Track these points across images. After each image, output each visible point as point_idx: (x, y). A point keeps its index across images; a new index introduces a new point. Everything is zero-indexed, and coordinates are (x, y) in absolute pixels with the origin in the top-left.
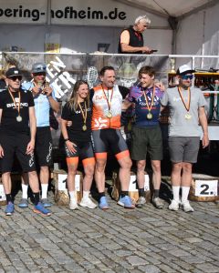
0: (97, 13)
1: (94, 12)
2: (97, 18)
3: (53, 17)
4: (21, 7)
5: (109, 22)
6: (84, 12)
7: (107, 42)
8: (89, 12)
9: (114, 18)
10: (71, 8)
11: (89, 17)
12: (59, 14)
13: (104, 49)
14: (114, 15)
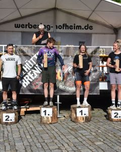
0: (79, 27)
1: (77, 26)
2: (79, 29)
5: (84, 31)
6: (72, 26)
9: (87, 29)
10: (66, 24)
12: (60, 27)
14: (87, 27)
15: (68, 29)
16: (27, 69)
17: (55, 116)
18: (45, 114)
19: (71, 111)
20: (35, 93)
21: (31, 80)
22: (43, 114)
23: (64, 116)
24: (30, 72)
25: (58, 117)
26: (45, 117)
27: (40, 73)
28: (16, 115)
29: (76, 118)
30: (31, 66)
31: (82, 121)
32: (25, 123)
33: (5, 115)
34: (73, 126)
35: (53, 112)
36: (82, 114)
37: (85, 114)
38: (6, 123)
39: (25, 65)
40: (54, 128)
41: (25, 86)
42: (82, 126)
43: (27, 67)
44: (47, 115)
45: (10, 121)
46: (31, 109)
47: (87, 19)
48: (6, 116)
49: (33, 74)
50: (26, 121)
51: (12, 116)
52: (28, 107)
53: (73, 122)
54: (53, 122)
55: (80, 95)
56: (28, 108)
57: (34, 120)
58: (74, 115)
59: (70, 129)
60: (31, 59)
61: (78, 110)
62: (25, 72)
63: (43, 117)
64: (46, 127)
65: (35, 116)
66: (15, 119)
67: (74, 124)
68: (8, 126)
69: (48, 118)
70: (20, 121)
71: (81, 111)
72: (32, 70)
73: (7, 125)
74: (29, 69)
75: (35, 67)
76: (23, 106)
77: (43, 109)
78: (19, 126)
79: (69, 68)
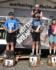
0: (50, 7)
1: (49, 7)
2: (50, 8)
4: (27, 4)
6: (46, 7)
8: (47, 7)
10: (42, 5)
11: (47, 8)
14: (55, 8)
15: (43, 8)
17: (38, 62)
19: (48, 59)
20: (26, 47)
21: (24, 39)
22: (31, 61)
23: (43, 62)
24: (23, 34)
25: (40, 62)
26: (32, 63)
27: (29, 35)
28: (14, 61)
29: (51, 63)
30: (24, 30)
31: (55, 65)
32: (20, 66)
34: (50, 68)
35: (37, 59)
38: (7, 66)
39: (20, 30)
41: (20, 43)
42: (55, 68)
43: (21, 31)
44: (34, 61)
45: (10, 65)
47: (55, 3)
48: (8, 62)
49: (25, 36)
50: (20, 65)
51: (11, 62)
52: (20, 56)
53: (49, 65)
55: (52, 49)
56: (21, 57)
57: (25, 64)
58: (50, 62)
60: (24, 26)
61: (53, 58)
62: (20, 34)
63: (31, 63)
64: (33, 69)
65: (25, 62)
66: (13, 63)
67: (50, 67)
69: (34, 63)
70: (16, 65)
71: (55, 59)
72: (25, 33)
73: (8, 67)
74: (23, 32)
75: (26, 31)
76: (17, 55)
78: (16, 68)
79: (47, 33)
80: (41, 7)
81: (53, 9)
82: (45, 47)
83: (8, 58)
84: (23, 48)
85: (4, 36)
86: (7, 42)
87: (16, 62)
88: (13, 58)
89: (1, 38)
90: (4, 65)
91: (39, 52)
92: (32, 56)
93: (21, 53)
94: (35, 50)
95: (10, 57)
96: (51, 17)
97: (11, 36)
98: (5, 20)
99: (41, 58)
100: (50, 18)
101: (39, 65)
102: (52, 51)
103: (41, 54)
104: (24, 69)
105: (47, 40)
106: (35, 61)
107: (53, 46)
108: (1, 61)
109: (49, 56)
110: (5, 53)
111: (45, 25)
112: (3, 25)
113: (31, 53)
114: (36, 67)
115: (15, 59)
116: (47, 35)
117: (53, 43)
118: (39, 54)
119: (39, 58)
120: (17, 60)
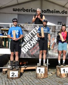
0: (58, 11)
1: (57, 11)
2: (58, 13)
3: (43, 12)
4: (32, 9)
5: (62, 15)
6: (53, 11)
7: (61, 21)
8: (55, 11)
9: (64, 13)
10: (49, 10)
11: (55, 13)
12: (45, 12)
13: (60, 24)
14: (63, 12)
15: (50, 13)
16: (27, 40)
17: (46, 73)
18: (40, 72)
19: (57, 70)
20: (32, 57)
21: (29, 48)
22: (38, 72)
23: (52, 73)
24: (29, 42)
25: (48, 73)
26: (39, 74)
27: (35, 43)
28: (19, 72)
29: (61, 74)
31: (65, 77)
32: (25, 78)
33: (11, 72)
34: (59, 80)
35: (45, 70)
36: (64, 72)
37: (66, 72)
39: (25, 38)
40: (47, 82)
41: (25, 52)
42: (65, 80)
43: (26, 39)
45: (15, 77)
46: (28, 68)
47: (64, 7)
49: (30, 44)
50: (26, 76)
51: (16, 73)
52: (26, 66)
54: (45, 77)
56: (27, 68)
57: (31, 76)
58: (59, 73)
59: (58, 82)
60: (30, 34)
61: (62, 69)
62: (25, 42)
64: (41, 81)
65: (31, 73)
66: (19, 75)
68: (14, 80)
69: (41, 74)
70: (21, 77)
71: (64, 70)
73: (12, 79)
74: (28, 40)
75: (32, 39)
76: (23, 66)
77: (38, 68)
78: (22, 80)
79: (56, 41)
80: (48, 12)
81: (61, 13)
82: (53, 56)
83: (12, 69)
84: (29, 57)
85: (7, 45)
86: (11, 52)
87: (21, 73)
88: (18, 69)
89: (4, 47)
90: (8, 77)
91: (46, 62)
92: (39, 66)
93: (26, 64)
94: (42, 59)
95: (15, 68)
96: (59, 22)
97: (15, 45)
98: (9, 27)
99: (49, 69)
100: (58, 24)
101: (46, 77)
102: (62, 60)
103: (48, 65)
104: (30, 81)
105: (56, 48)
106: (42, 72)
107: (62, 55)
108: (5, 72)
109: (57, 66)
110: (9, 64)
111: (52, 32)
112: (6, 33)
113: (38, 64)
114: (43, 79)
115: (20, 70)
116: (55, 43)
117: (62, 52)
118: (47, 65)
119: (47, 68)
120: (22, 71)
